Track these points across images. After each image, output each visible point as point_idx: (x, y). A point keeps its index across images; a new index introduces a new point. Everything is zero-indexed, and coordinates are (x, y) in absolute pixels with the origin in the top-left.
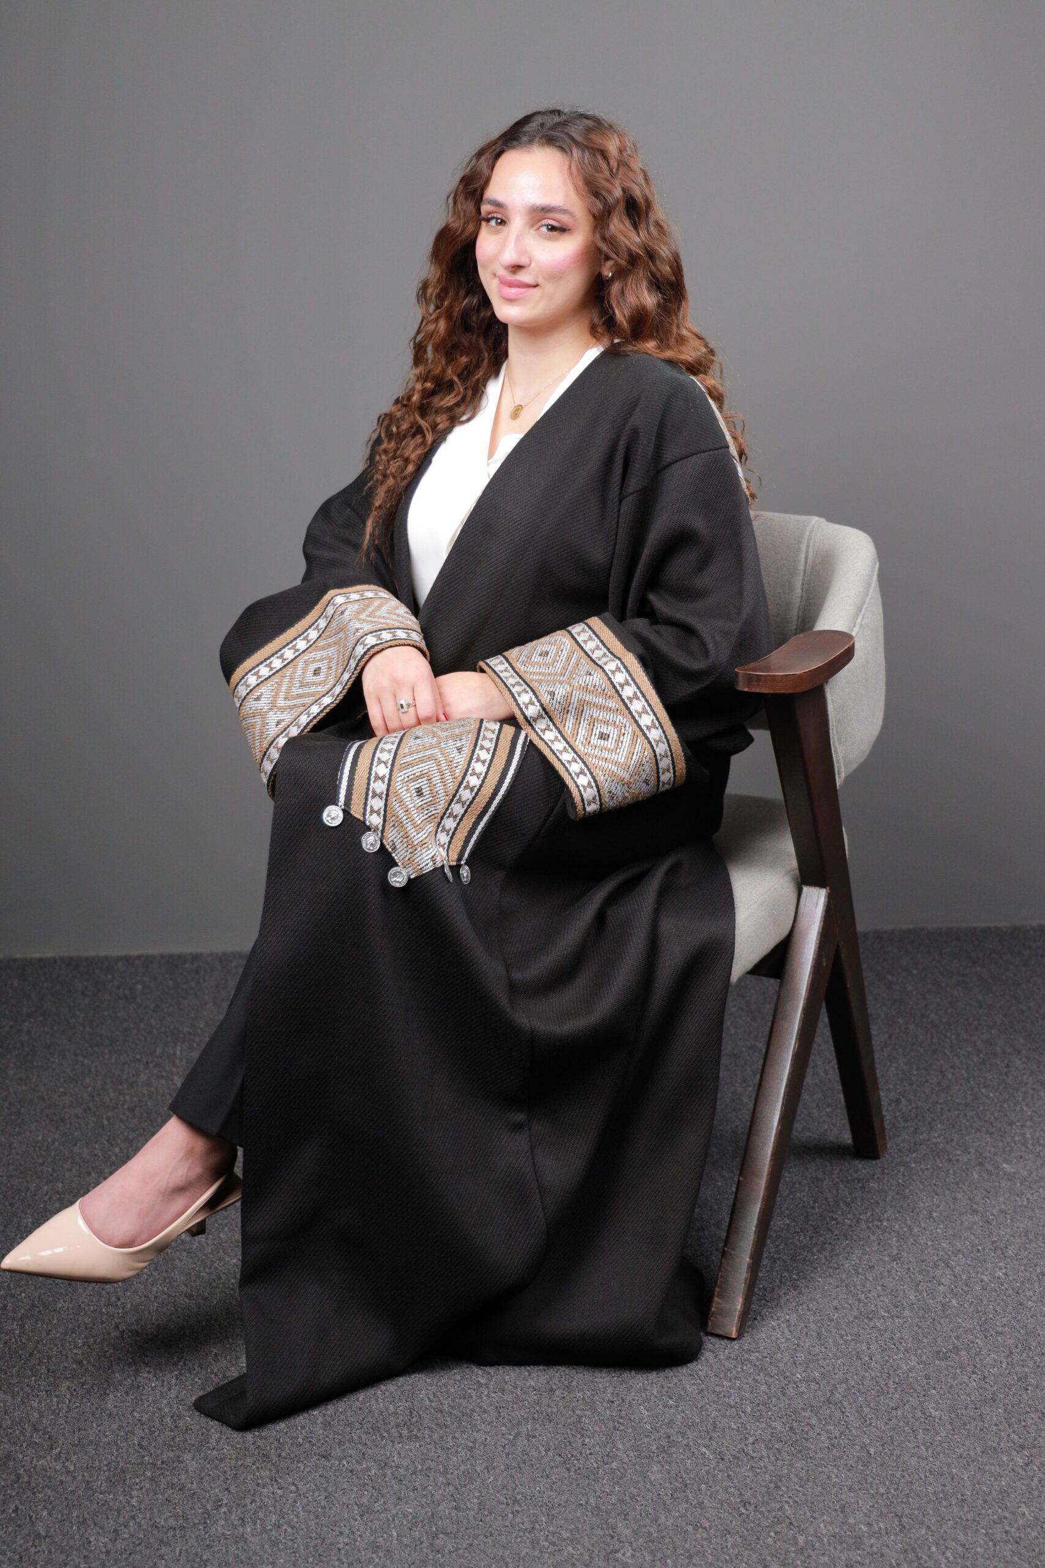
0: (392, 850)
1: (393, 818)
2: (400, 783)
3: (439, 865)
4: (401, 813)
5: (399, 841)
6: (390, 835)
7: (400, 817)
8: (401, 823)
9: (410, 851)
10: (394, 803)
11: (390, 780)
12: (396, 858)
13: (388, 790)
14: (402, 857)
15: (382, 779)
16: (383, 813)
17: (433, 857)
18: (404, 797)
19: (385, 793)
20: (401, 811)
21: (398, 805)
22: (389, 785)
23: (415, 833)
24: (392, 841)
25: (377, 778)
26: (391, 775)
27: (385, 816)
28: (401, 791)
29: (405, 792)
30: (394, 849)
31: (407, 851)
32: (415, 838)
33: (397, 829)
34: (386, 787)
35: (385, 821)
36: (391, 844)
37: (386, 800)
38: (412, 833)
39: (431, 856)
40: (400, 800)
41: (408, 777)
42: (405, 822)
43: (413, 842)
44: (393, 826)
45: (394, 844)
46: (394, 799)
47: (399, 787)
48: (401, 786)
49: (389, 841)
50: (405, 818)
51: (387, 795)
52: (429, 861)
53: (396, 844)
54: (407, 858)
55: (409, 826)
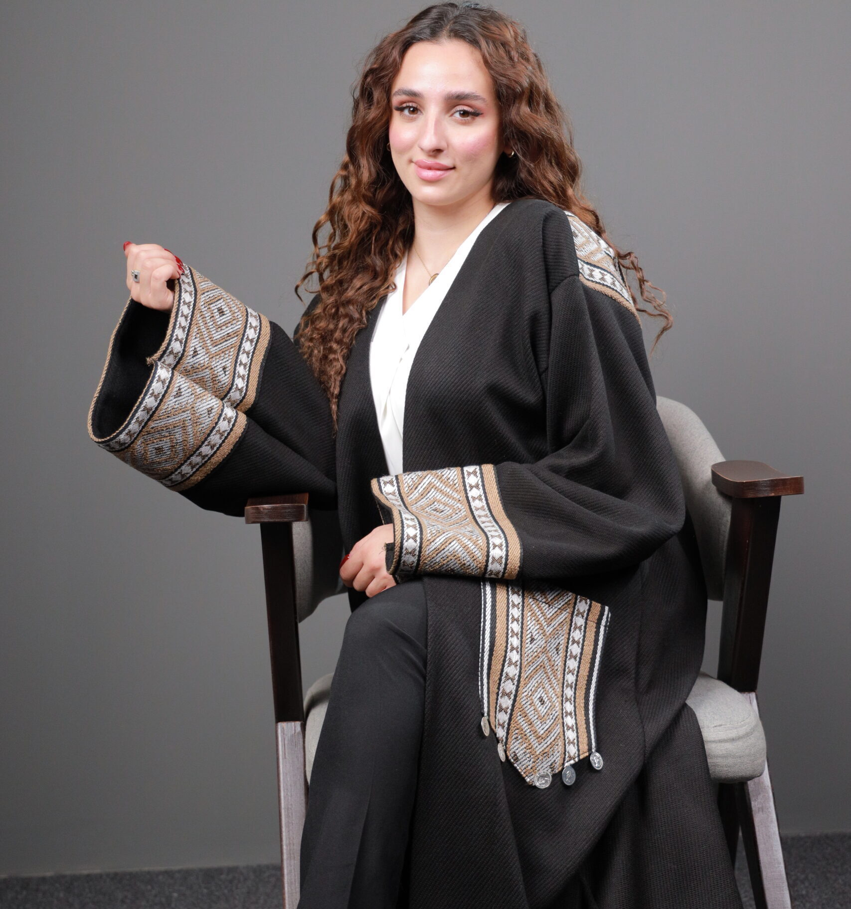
0: (514, 760)
1: (517, 731)
2: (525, 698)
3: (557, 771)
4: (525, 726)
5: (522, 752)
6: (511, 747)
7: (524, 730)
8: (525, 735)
9: (532, 760)
10: (519, 718)
11: (516, 696)
12: (518, 768)
13: (513, 705)
14: (524, 767)
15: (508, 695)
16: (506, 726)
17: (551, 764)
18: (528, 711)
19: (510, 708)
20: (525, 725)
21: (522, 719)
22: (515, 701)
23: (537, 744)
24: (514, 752)
25: (505, 694)
26: (517, 691)
27: (508, 729)
28: (525, 706)
29: (529, 707)
30: (517, 759)
31: (530, 761)
32: (537, 749)
33: (520, 741)
34: (511, 703)
35: (508, 733)
36: (513, 755)
37: (511, 715)
38: (535, 743)
39: (549, 764)
40: (524, 715)
41: (531, 690)
42: (528, 735)
43: (535, 752)
44: (516, 738)
45: (516, 755)
46: (519, 714)
47: (524, 703)
48: (525, 702)
49: (511, 752)
50: (529, 731)
51: (512, 710)
52: (548, 768)
53: (518, 755)
54: (529, 767)
55: (532, 738)
